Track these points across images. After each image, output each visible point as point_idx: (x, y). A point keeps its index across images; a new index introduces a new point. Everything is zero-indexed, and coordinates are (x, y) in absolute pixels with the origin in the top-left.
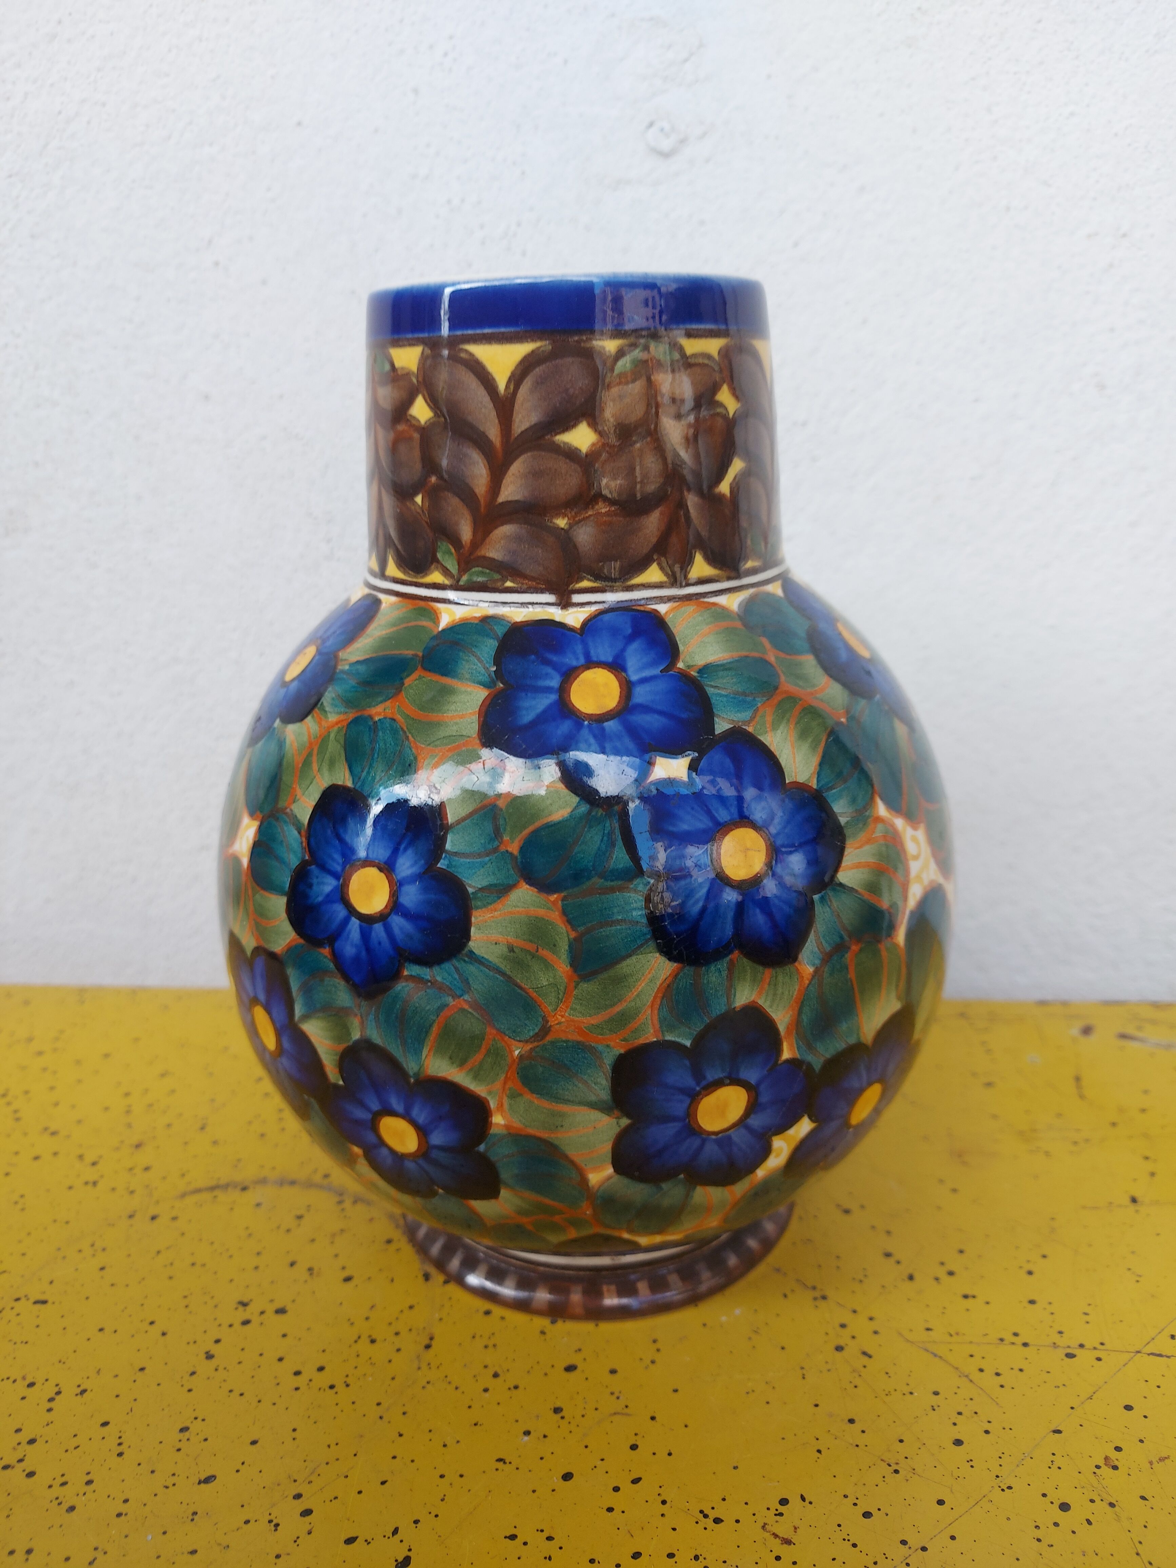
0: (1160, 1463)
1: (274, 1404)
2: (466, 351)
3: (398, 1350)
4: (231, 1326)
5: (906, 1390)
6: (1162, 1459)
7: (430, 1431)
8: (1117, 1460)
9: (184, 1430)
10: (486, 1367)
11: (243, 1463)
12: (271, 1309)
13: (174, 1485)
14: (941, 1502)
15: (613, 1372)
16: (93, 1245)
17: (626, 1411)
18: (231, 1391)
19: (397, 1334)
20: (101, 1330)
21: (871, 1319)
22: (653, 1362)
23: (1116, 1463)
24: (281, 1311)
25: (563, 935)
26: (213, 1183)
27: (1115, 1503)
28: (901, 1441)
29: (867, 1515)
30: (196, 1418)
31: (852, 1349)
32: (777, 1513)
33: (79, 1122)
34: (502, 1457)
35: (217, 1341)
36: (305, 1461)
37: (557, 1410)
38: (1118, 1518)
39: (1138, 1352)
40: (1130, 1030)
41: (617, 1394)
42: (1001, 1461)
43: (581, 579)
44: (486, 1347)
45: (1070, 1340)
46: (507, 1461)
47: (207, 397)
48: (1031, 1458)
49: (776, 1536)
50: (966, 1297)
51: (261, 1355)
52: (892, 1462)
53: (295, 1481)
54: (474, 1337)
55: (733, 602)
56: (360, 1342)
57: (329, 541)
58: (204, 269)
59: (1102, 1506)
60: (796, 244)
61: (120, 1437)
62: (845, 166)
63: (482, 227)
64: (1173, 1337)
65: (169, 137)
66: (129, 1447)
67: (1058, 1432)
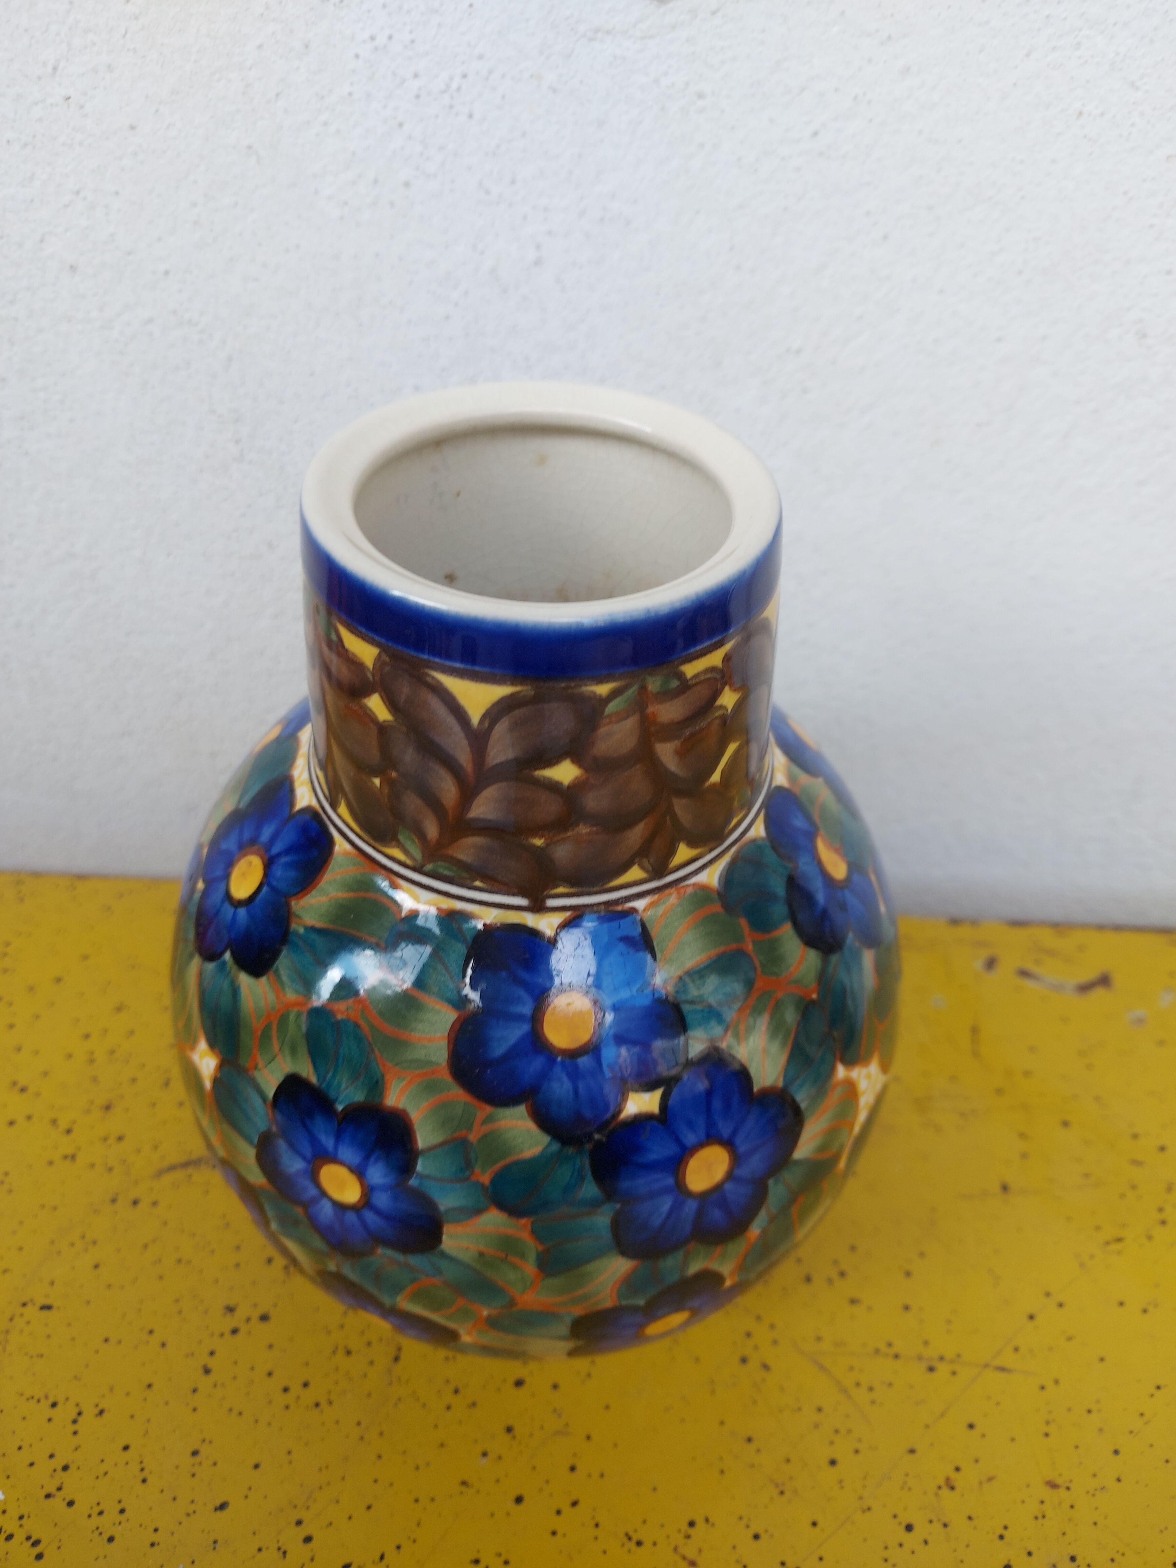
0: (988, 1483)
1: (269, 1424)
2: (433, 678)
3: (371, 1363)
4: (221, 1335)
5: (796, 1406)
6: (990, 1479)
7: (404, 1453)
8: (955, 1480)
9: (195, 1453)
11: (250, 1489)
12: (256, 1314)
13: (194, 1512)
14: (814, 1524)
15: (555, 1387)
16: (83, 1237)
17: (567, 1430)
18: (230, 1410)
19: (369, 1344)
20: (107, 1340)
21: (772, 1326)
23: (954, 1484)
24: (264, 1318)
25: (532, 1248)
26: (185, 1157)
27: (948, 1523)
28: (788, 1460)
29: (756, 1537)
30: (203, 1440)
31: (754, 1362)
32: (686, 1535)
34: (465, 1480)
35: (212, 1353)
36: (301, 1485)
37: (509, 1430)
38: (948, 1538)
39: (987, 1366)
40: (1030, 966)
41: (558, 1412)
42: (865, 1482)
44: (447, 1359)
45: (932, 1352)
46: (469, 1484)
48: (889, 1478)
49: (684, 1558)
50: (852, 1301)
51: (252, 1369)
52: (779, 1482)
53: (295, 1506)
55: (711, 877)
56: (337, 1353)
57: (237, 442)
58: (52, 105)
59: (937, 1526)
60: (816, 134)
61: (141, 1462)
62: (889, 38)
63: (416, 76)
64: (1016, 1349)
66: (151, 1472)
67: (913, 1451)
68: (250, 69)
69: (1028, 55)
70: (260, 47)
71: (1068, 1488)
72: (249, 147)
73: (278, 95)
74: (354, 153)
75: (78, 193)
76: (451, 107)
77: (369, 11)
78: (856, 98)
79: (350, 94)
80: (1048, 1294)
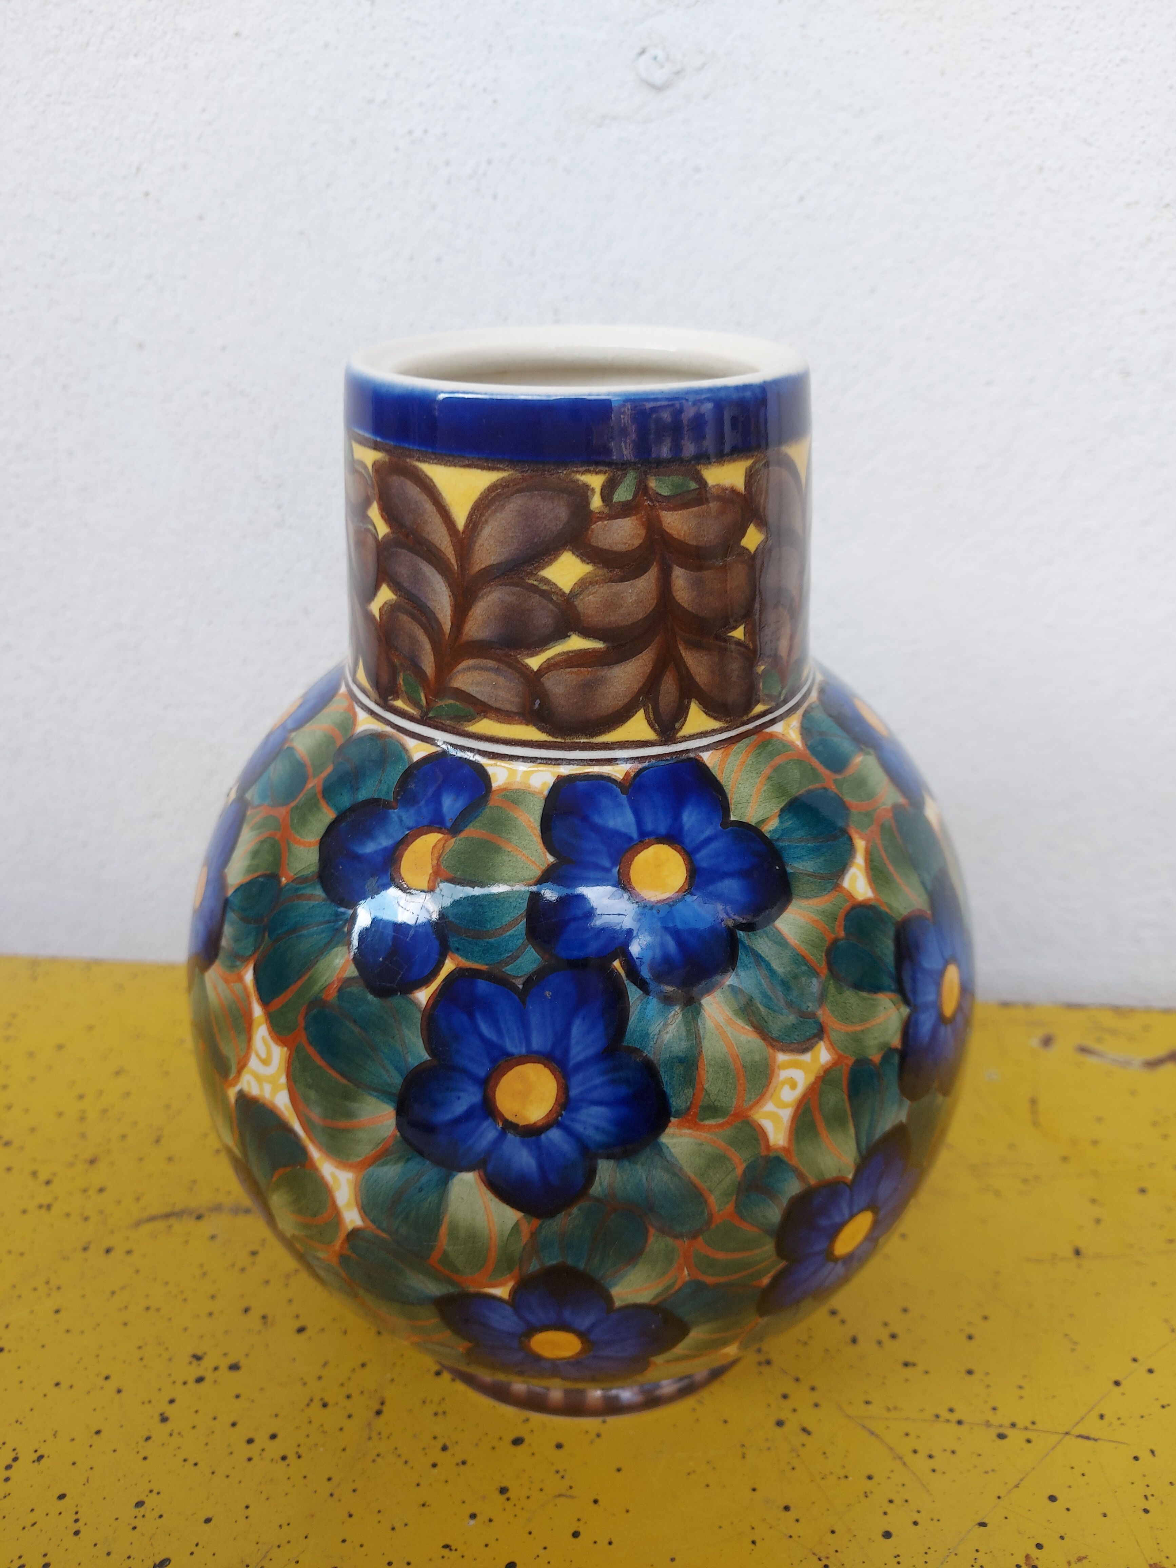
0: (1078, 1563)
1: (228, 1476)
4: (185, 1383)
5: (842, 1473)
6: (1080, 1559)
7: (379, 1512)
8: (1038, 1561)
9: (139, 1504)
10: (435, 1437)
11: (197, 1545)
12: (225, 1363)
15: (559, 1446)
16: (47, 1283)
17: (570, 1492)
18: (185, 1460)
19: (349, 1397)
20: (57, 1384)
21: (813, 1389)
22: (598, 1435)
23: (1036, 1563)
24: (234, 1367)
26: (168, 1209)
28: (833, 1532)
30: (151, 1491)
31: (792, 1426)
33: (33, 1130)
34: (448, 1543)
35: (172, 1401)
36: (257, 1543)
37: (503, 1490)
39: (1067, 1433)
40: (1090, 1042)
41: (561, 1473)
42: (927, 1560)
44: (436, 1414)
45: (1002, 1418)
46: (453, 1548)
47: (141, 346)
48: (956, 1554)
50: (906, 1364)
51: (215, 1419)
52: (823, 1558)
54: (424, 1402)
56: (312, 1405)
57: (279, 507)
58: (133, 200)
61: (77, 1513)
62: (861, 111)
64: (1102, 1417)
65: (87, 44)
66: (86, 1524)
67: (983, 1524)
68: (305, 164)
70: (314, 144)
72: (302, 232)
73: (328, 185)
75: (150, 277)
76: (478, 189)
77: (408, 110)
79: (390, 182)
80: (1135, 1360)
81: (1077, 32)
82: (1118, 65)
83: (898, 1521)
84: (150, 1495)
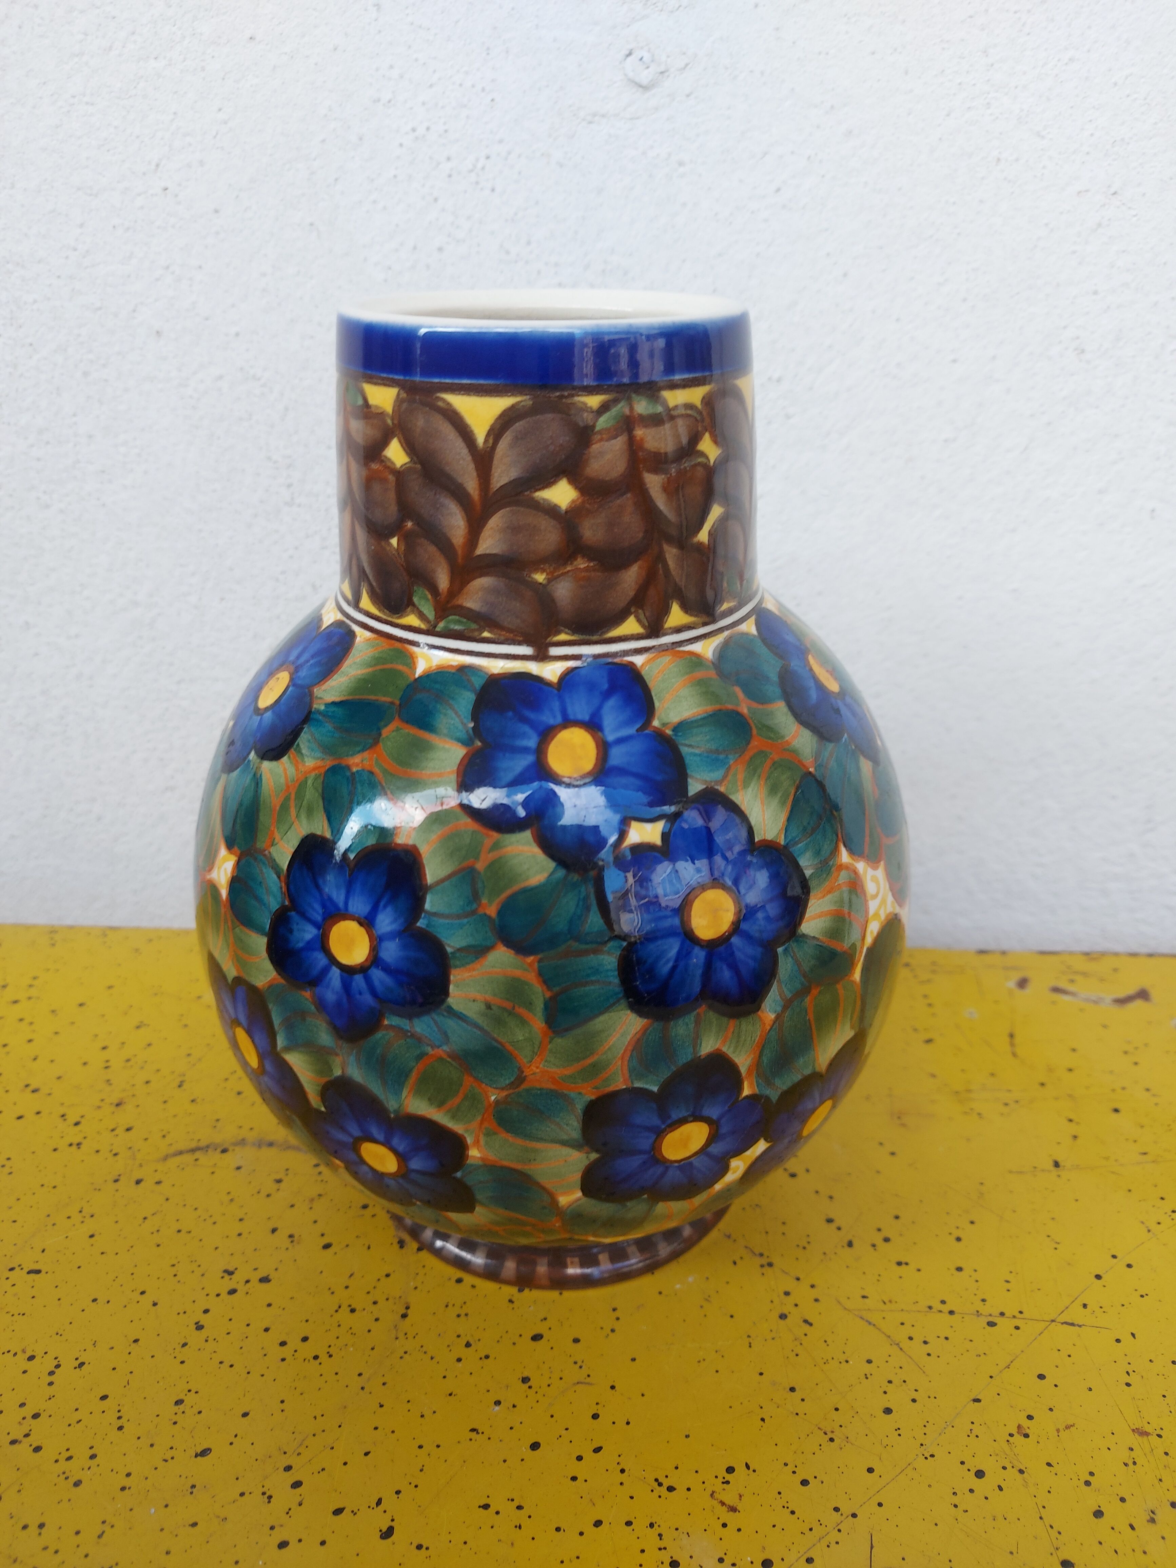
0: (1066, 1431)
1: (262, 1375)
2: (444, 400)
3: (377, 1320)
4: (218, 1295)
5: (843, 1358)
6: (1068, 1427)
7: (408, 1401)
8: (1028, 1428)
9: (179, 1402)
10: (459, 1336)
11: (236, 1436)
12: (255, 1277)
13: (172, 1458)
14: (870, 1470)
15: (576, 1341)
16: (81, 1211)
17: (588, 1380)
18: (221, 1363)
19: (375, 1303)
20: (94, 1300)
21: (813, 1286)
22: (613, 1331)
23: (1028, 1431)
24: (265, 1280)
25: (539, 994)
26: (194, 1145)
27: (1024, 1470)
28: (837, 1409)
29: (805, 1483)
30: (189, 1391)
31: (794, 1318)
32: (724, 1481)
33: (59, 1078)
34: (475, 1427)
35: (206, 1311)
36: (293, 1433)
37: (525, 1380)
38: (1026, 1484)
39: (1053, 1321)
40: (1063, 984)
41: (579, 1364)
42: (926, 1430)
43: (558, 633)
44: (459, 1316)
45: (991, 1309)
46: (480, 1431)
47: (158, 333)
48: (953, 1427)
49: (723, 1503)
50: (899, 1264)
51: (248, 1325)
52: (828, 1430)
53: (285, 1453)
54: (447, 1306)
55: (707, 649)
56: (340, 1311)
57: (289, 486)
58: (152, 195)
59: (1012, 1473)
60: (778, 190)
61: (119, 1411)
62: (832, 107)
63: (449, 159)
64: (1085, 1306)
65: (110, 48)
66: (128, 1420)
67: (977, 1400)
68: (315, 160)
69: (948, 115)
70: (323, 141)
71: (1159, 1436)
72: (312, 224)
73: (336, 180)
74: (397, 225)
75: (167, 268)
76: (477, 183)
77: (411, 108)
78: (809, 157)
79: (395, 176)
80: (1114, 1257)
81: (1029, 34)
82: (1066, 64)
83: (897, 1398)
84: (189, 1394)
